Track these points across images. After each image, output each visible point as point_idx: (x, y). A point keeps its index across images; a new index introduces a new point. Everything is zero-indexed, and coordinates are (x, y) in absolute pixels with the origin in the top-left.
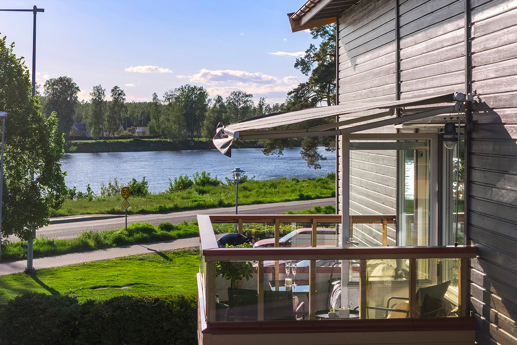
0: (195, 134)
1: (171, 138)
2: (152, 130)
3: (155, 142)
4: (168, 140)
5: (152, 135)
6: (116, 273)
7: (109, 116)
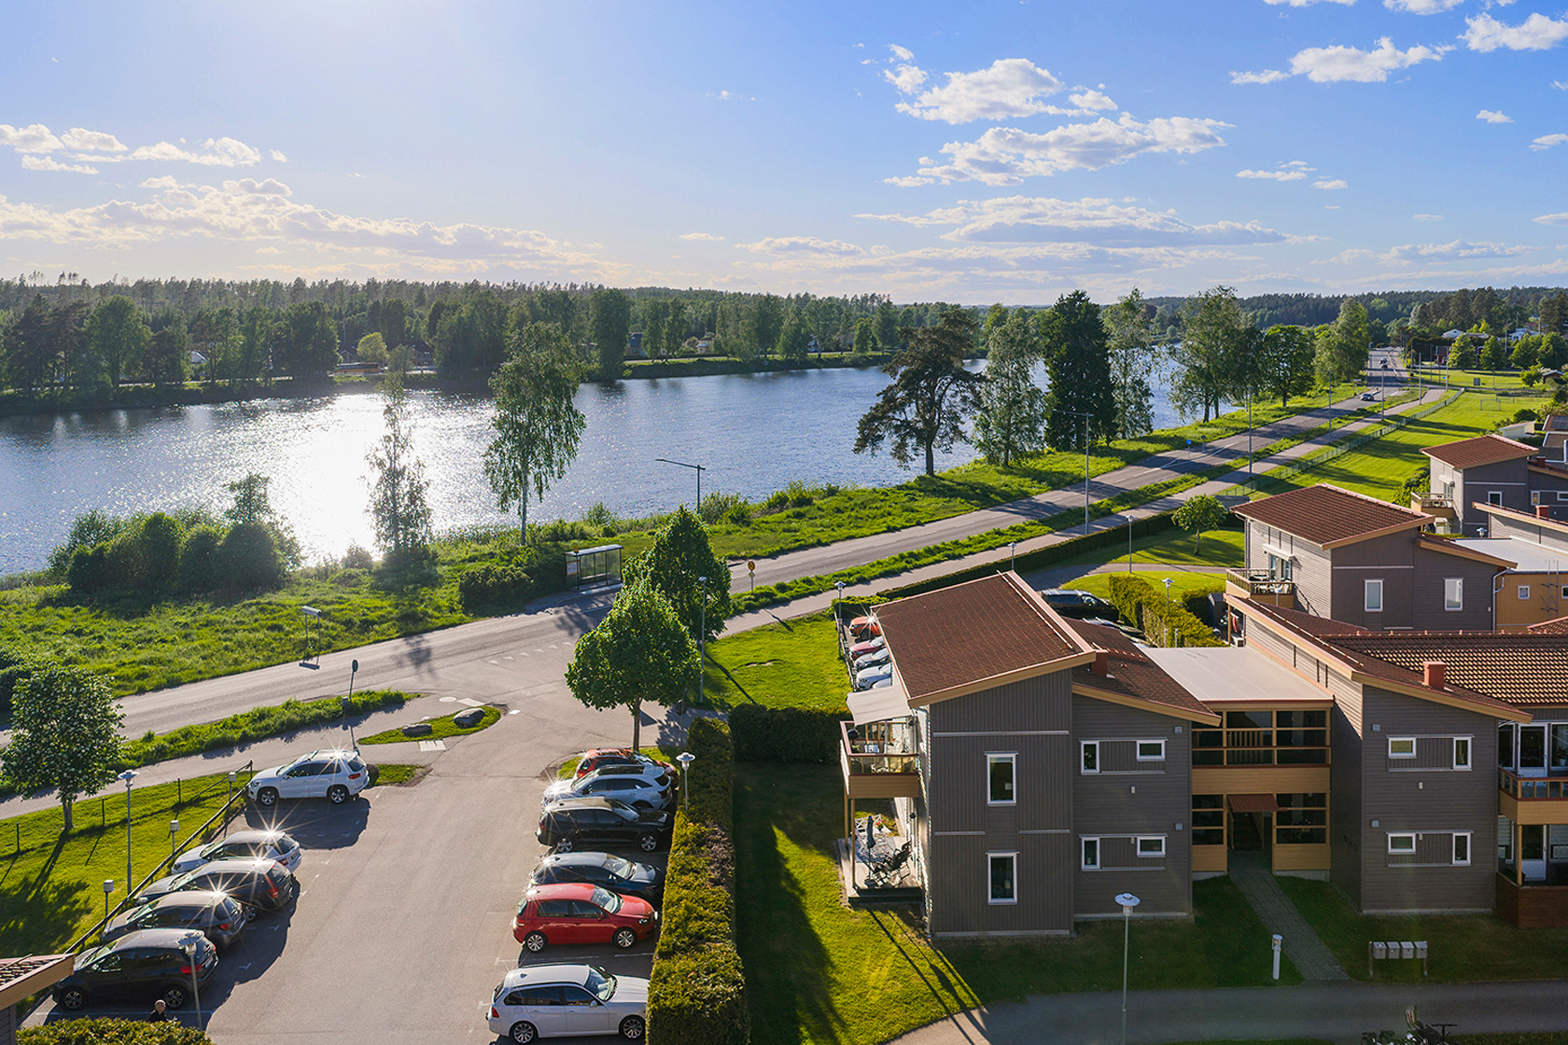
0: (769, 349)
1: (741, 357)
2: (717, 346)
3: (723, 362)
4: (738, 360)
5: (718, 353)
6: (758, 647)
7: (667, 333)
